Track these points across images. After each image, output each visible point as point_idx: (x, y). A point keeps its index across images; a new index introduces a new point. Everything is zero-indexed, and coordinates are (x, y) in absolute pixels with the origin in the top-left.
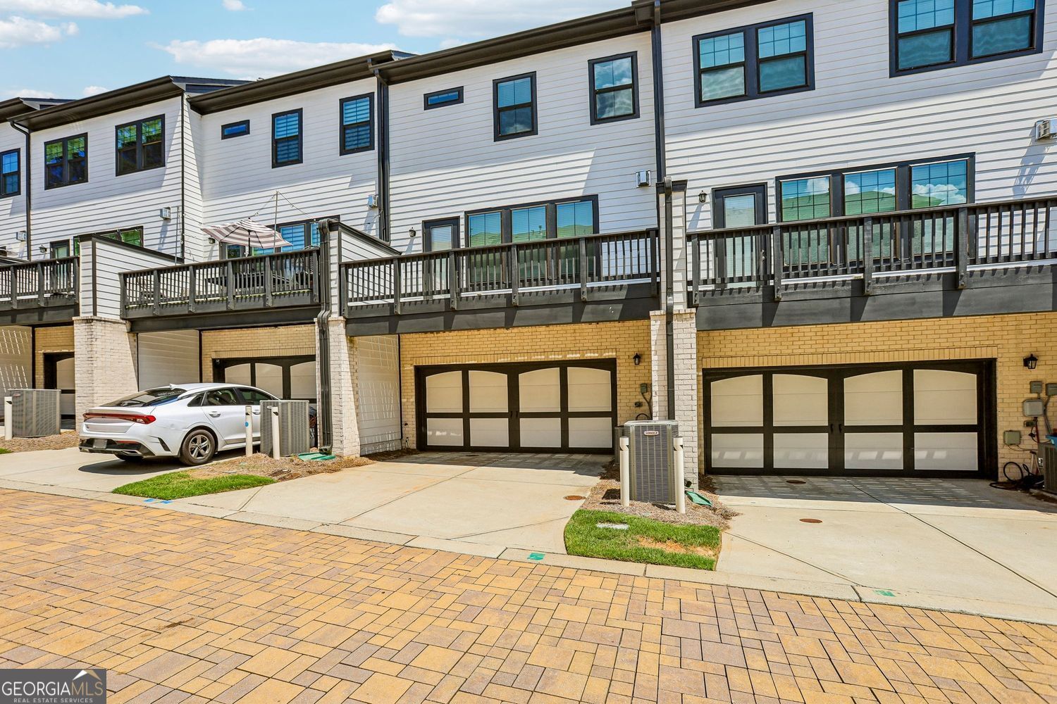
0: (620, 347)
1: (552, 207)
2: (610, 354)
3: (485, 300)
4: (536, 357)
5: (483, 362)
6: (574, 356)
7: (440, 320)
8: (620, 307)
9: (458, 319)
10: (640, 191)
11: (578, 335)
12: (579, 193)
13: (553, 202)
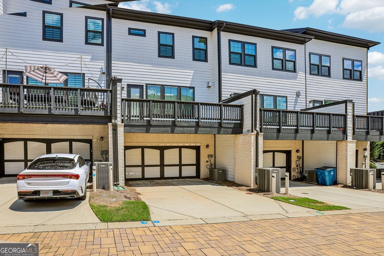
0: (202, 142)
1: (179, 88)
2: (199, 144)
3: (187, 123)
4: (174, 144)
5: (153, 145)
6: (187, 144)
9: (176, 129)
11: (188, 137)
12: (189, 85)
13: (179, 87)
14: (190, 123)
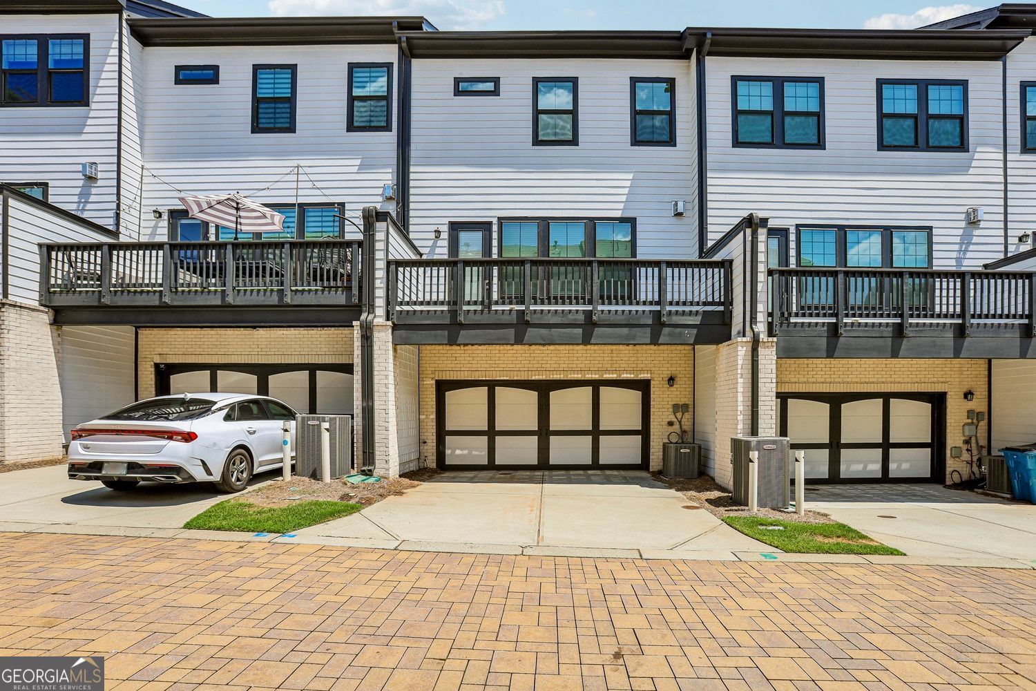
0: (654, 369)
1: (591, 224)
2: (646, 375)
4: (573, 376)
5: (515, 378)
6: (611, 376)
7: (511, 332)
8: (695, 331)
9: (531, 332)
10: (675, 220)
11: (615, 355)
12: (618, 214)
13: (592, 219)
14: (570, 316)
